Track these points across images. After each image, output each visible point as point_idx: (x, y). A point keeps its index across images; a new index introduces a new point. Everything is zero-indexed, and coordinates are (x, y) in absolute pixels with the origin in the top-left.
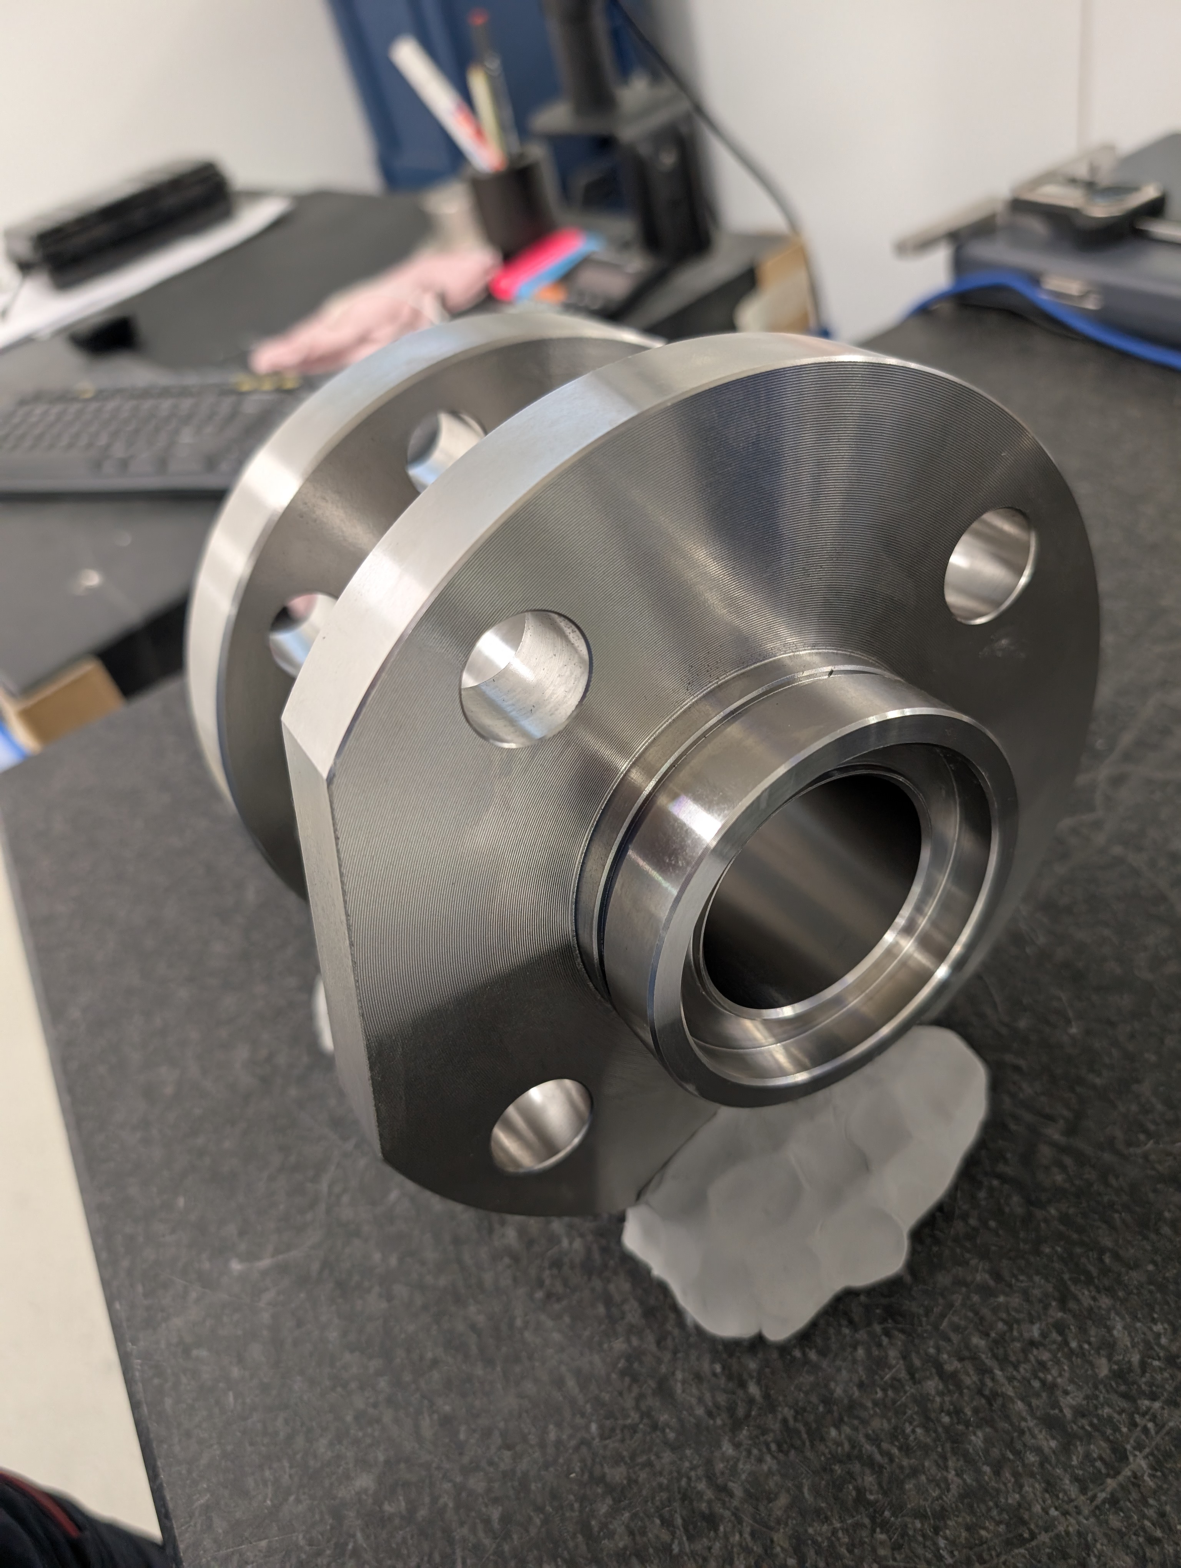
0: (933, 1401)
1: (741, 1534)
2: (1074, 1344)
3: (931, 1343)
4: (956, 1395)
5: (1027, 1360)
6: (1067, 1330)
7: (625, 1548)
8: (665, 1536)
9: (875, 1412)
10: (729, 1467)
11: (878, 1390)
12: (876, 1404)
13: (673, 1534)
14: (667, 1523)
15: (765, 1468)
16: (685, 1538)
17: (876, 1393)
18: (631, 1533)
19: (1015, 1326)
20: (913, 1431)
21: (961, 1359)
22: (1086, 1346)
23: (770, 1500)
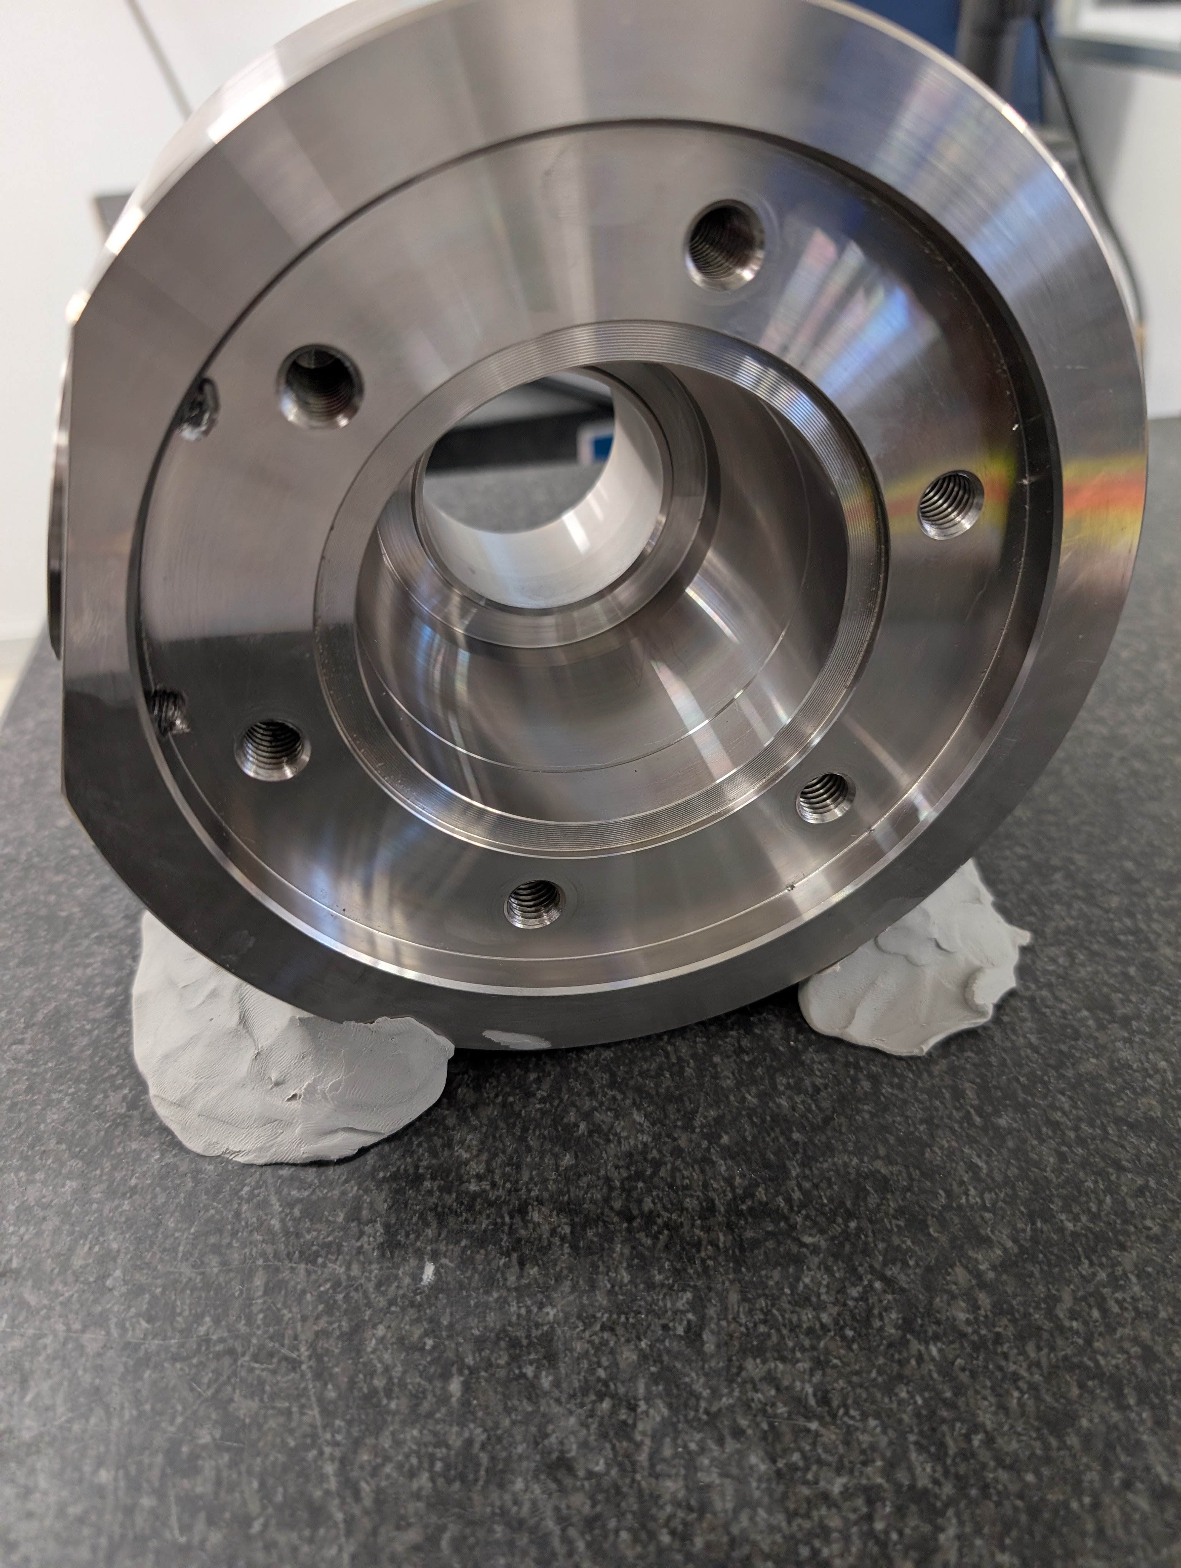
0: (661, 1508)
1: (340, 1549)
2: (879, 1526)
3: (698, 1436)
4: (694, 1515)
5: (807, 1516)
6: (879, 1504)
7: (200, 1497)
8: (254, 1507)
9: (583, 1486)
10: (374, 1464)
11: (602, 1462)
12: (590, 1475)
13: (264, 1508)
14: (265, 1493)
15: (415, 1485)
16: (273, 1522)
17: (597, 1464)
18: (218, 1483)
19: (814, 1468)
20: (617, 1532)
21: (724, 1475)
22: (894, 1536)
23: (398, 1528)
